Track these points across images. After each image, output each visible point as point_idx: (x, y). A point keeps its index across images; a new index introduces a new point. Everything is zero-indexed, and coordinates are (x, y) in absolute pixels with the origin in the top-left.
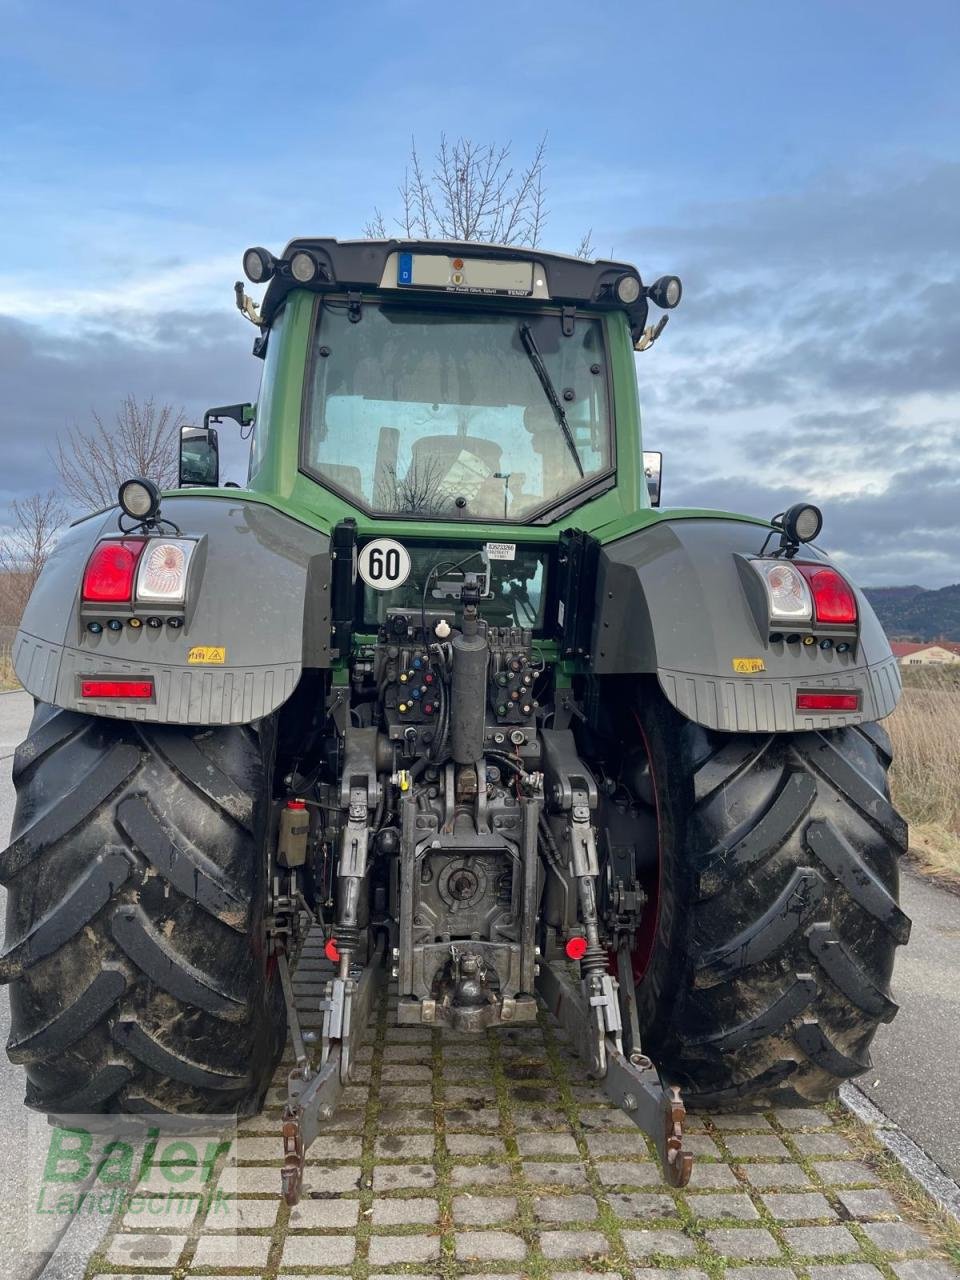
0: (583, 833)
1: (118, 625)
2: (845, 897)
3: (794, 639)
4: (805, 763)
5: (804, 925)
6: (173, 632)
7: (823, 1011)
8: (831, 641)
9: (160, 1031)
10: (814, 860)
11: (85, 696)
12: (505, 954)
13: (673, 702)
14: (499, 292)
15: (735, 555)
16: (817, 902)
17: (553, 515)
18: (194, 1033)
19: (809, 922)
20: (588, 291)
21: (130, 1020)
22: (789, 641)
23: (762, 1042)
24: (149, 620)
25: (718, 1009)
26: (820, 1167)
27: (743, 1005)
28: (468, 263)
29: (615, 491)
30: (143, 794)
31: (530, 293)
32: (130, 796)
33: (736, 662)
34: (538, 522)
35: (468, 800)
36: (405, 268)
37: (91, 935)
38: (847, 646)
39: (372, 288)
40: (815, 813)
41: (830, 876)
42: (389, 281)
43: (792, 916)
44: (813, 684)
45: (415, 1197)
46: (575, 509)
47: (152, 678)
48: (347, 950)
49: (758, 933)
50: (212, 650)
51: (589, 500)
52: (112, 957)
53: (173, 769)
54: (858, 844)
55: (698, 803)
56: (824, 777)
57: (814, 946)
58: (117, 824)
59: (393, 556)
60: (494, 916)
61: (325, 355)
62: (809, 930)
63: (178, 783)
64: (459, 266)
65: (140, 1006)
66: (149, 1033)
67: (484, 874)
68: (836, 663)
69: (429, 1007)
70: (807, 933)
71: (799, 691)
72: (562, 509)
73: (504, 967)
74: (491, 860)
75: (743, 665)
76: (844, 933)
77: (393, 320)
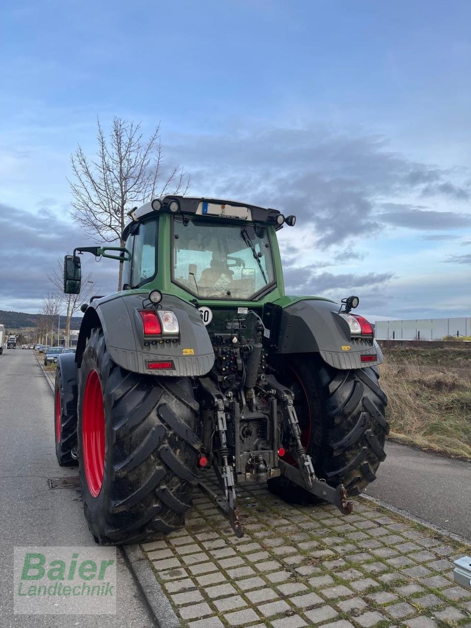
0: (291, 409)
1: (155, 343)
2: (375, 421)
3: (357, 339)
4: (359, 380)
5: (365, 430)
6: (175, 344)
7: (369, 459)
8: (366, 339)
9: (172, 491)
10: (366, 410)
11: (149, 369)
12: (268, 454)
13: (326, 361)
14: (236, 217)
15: (331, 312)
16: (368, 423)
17: (259, 297)
18: (183, 491)
19: (366, 429)
20: (264, 218)
21: (164, 488)
22: (355, 340)
23: (351, 472)
24: (167, 340)
25: (339, 462)
26: (364, 514)
27: (347, 460)
28: (227, 206)
29: (277, 289)
30: (165, 404)
31: (246, 219)
32: (160, 406)
33: (343, 347)
34: (254, 300)
35: (250, 403)
36: (205, 207)
37: (152, 457)
38: (370, 340)
39: (193, 214)
40: (365, 395)
41: (370, 415)
42: (199, 212)
43: (362, 428)
44: (364, 353)
45: (249, 543)
46: (265, 295)
47: (172, 361)
48: (225, 456)
49: (352, 434)
50: (189, 350)
51: (270, 292)
52: (159, 465)
53: (173, 394)
54: (376, 404)
55: (331, 395)
56: (366, 384)
57: (368, 437)
58: (159, 416)
59: (207, 313)
60: (258, 443)
61: (177, 238)
62: (366, 432)
63: (175, 399)
64: (223, 208)
65: (167, 482)
66: (170, 492)
67: (253, 428)
68: (368, 347)
69: (248, 475)
70: (365, 433)
71: (361, 355)
72: (261, 295)
73: (268, 459)
74: (255, 422)
75: (345, 348)
76: (375, 432)
77: (196, 225)
